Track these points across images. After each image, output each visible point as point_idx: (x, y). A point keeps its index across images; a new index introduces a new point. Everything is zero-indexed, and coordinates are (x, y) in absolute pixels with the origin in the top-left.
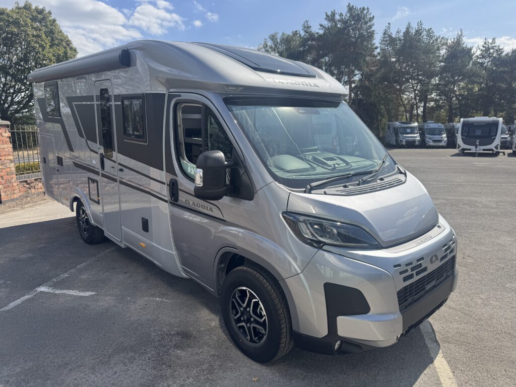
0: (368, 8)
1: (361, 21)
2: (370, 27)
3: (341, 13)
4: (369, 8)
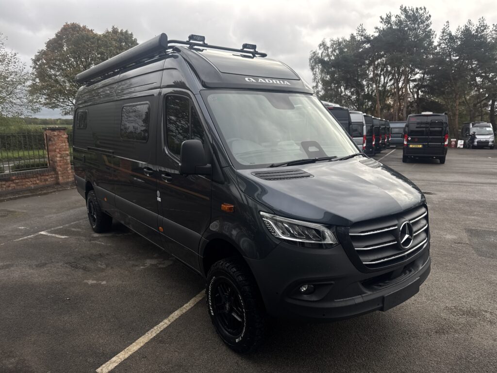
0: (424, 8)
1: (417, 20)
2: (428, 25)
3: (397, 15)
4: (426, 7)
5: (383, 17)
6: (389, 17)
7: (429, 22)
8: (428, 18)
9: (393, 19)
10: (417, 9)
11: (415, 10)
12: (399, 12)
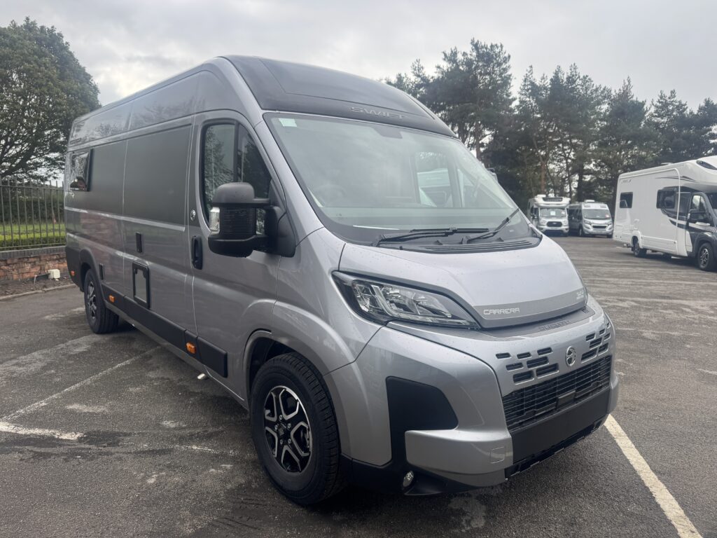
0: (501, 45)
1: (492, 61)
2: (505, 70)
3: (465, 52)
4: (503, 44)
5: (447, 53)
6: (454, 54)
7: (507, 65)
8: (507, 59)
9: (460, 57)
10: (492, 46)
11: (489, 47)
12: (468, 49)
